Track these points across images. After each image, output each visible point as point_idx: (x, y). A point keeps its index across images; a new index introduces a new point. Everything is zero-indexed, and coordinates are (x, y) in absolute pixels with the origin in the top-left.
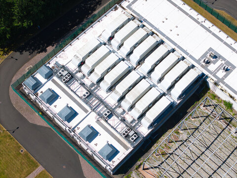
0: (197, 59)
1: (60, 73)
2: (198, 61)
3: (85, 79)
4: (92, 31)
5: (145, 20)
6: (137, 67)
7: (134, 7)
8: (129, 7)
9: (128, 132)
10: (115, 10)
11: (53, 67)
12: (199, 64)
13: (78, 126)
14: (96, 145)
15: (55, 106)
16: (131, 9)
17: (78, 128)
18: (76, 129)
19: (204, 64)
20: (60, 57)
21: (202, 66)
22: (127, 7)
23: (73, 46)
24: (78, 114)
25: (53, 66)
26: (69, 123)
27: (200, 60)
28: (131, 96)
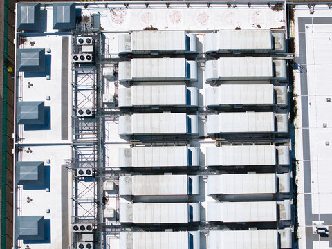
0: (314, 212)
1: (81, 41)
2: (310, 217)
3: (112, 84)
4: (202, 11)
5: (304, 71)
6: (208, 137)
7: (311, 29)
8: (303, 21)
9: (86, 231)
10: (273, 9)
11: (86, 18)
12: (308, 222)
13: (32, 148)
14: (29, 200)
15: (30, 85)
16: (302, 29)
17: (29, 151)
18: (26, 148)
19: (314, 229)
20: (112, 10)
21: (308, 231)
22: (301, 19)
23: (148, 10)
24: (49, 128)
25: (89, 15)
26: (25, 130)
27: (316, 217)
28: (140, 185)
